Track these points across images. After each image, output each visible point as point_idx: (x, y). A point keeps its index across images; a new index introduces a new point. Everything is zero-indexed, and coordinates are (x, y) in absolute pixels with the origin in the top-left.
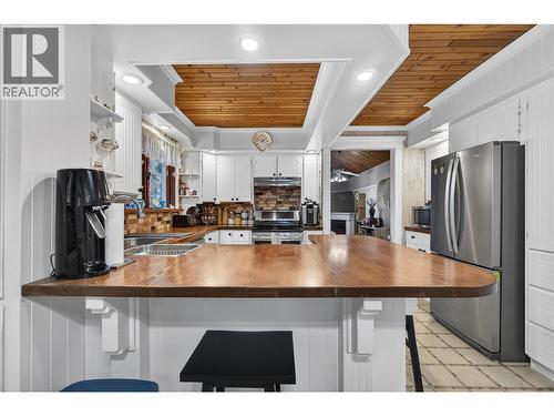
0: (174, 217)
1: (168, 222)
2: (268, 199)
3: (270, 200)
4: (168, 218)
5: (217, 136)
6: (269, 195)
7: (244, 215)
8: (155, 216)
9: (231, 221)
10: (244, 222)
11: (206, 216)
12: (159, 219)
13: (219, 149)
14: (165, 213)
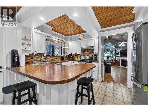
0: (62, 58)
1: (60, 59)
2: (86, 53)
3: (87, 53)
4: (60, 58)
5: (71, 38)
6: (86, 52)
7: (80, 57)
8: (55, 57)
9: (77, 59)
10: (80, 59)
11: (70, 58)
12: (57, 58)
13: (71, 41)
14: (59, 57)
